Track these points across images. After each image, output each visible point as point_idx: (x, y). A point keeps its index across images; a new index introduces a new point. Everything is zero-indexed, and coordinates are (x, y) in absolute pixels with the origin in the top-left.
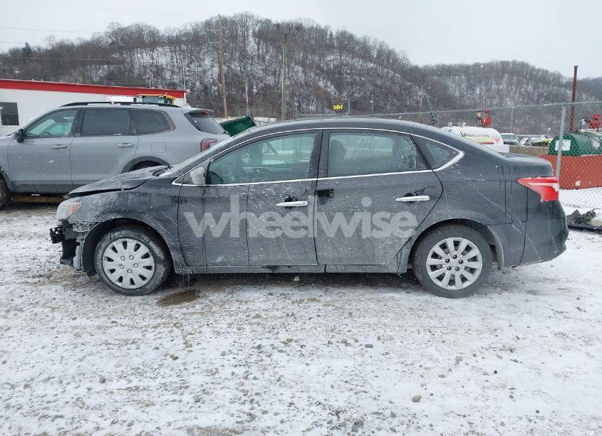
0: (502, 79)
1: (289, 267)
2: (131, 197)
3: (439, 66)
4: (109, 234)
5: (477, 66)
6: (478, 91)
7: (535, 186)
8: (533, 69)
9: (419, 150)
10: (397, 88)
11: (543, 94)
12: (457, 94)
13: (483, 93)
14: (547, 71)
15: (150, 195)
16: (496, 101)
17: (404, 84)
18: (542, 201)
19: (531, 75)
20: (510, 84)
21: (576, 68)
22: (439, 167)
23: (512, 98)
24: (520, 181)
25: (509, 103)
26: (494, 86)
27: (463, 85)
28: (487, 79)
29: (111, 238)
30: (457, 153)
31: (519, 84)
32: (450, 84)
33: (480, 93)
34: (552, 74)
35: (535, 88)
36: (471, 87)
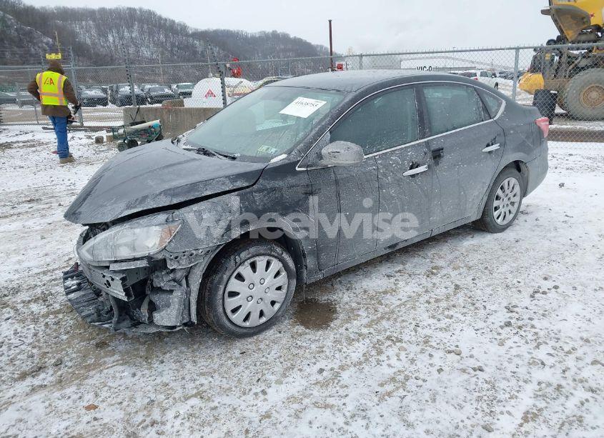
0: (132, 27)
2: (257, 196)
3: (60, 8)
4: (232, 257)
5: (103, 11)
6: (111, 39)
8: (160, 18)
9: (482, 101)
10: (13, 33)
11: (175, 43)
12: (88, 41)
13: (117, 41)
14: (174, 22)
15: (280, 189)
16: (132, 50)
17: (21, 29)
19: (160, 23)
20: (141, 32)
21: (330, 21)
22: (496, 116)
23: (148, 47)
25: (146, 53)
26: (126, 34)
27: (93, 32)
28: (118, 27)
29: (236, 263)
31: (151, 34)
32: (78, 30)
33: (114, 41)
34: (178, 25)
35: (166, 36)
36: (103, 34)
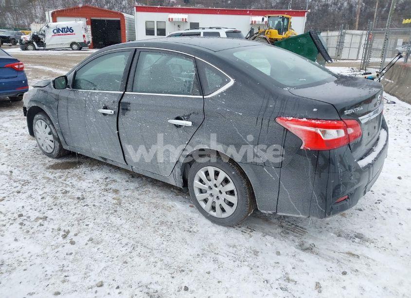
1: (113, 161)
7: (295, 129)
9: (198, 75)
18: (302, 148)
22: (210, 94)
24: (278, 120)
30: (229, 81)
